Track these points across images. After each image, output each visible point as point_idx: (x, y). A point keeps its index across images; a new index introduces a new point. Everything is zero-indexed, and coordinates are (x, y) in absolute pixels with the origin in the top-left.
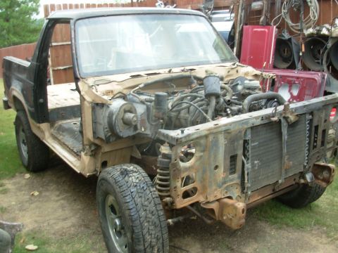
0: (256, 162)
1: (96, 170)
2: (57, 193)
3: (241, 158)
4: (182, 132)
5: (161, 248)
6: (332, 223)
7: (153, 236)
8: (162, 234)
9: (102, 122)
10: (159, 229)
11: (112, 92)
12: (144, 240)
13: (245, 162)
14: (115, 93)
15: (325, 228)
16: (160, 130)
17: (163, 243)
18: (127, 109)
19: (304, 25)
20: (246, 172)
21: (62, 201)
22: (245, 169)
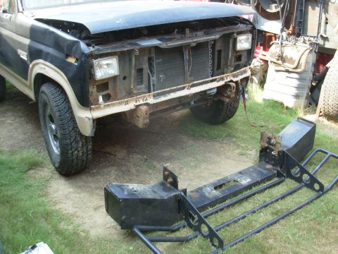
0: (161, 76)
3: (147, 71)
13: (150, 75)
20: (152, 83)
22: (151, 80)
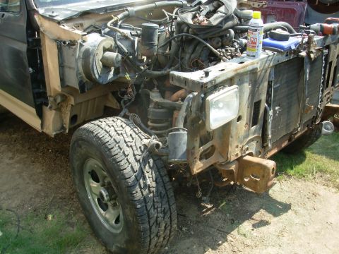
0: (277, 108)
1: (63, 128)
2: (10, 155)
3: (264, 105)
4: (207, 74)
5: (169, 223)
6: (334, 169)
7: (159, 209)
8: (169, 206)
9: (73, 65)
10: (165, 200)
11: (82, 25)
13: (268, 108)
14: (85, 26)
15: (328, 175)
16: (172, 72)
17: (170, 217)
18: (107, 47)
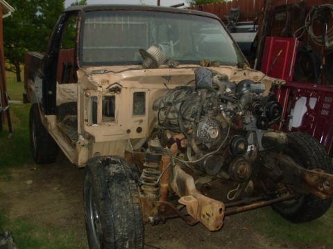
5: (133, 243)
7: (125, 229)
11: (108, 81)
12: (115, 232)
14: (111, 83)
19: (326, 37)
21: (61, 194)
